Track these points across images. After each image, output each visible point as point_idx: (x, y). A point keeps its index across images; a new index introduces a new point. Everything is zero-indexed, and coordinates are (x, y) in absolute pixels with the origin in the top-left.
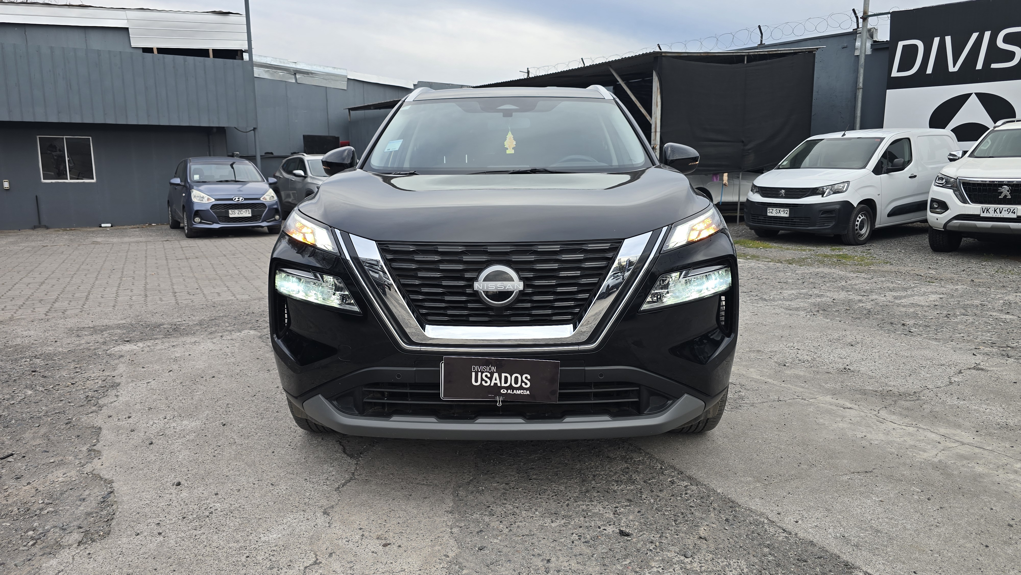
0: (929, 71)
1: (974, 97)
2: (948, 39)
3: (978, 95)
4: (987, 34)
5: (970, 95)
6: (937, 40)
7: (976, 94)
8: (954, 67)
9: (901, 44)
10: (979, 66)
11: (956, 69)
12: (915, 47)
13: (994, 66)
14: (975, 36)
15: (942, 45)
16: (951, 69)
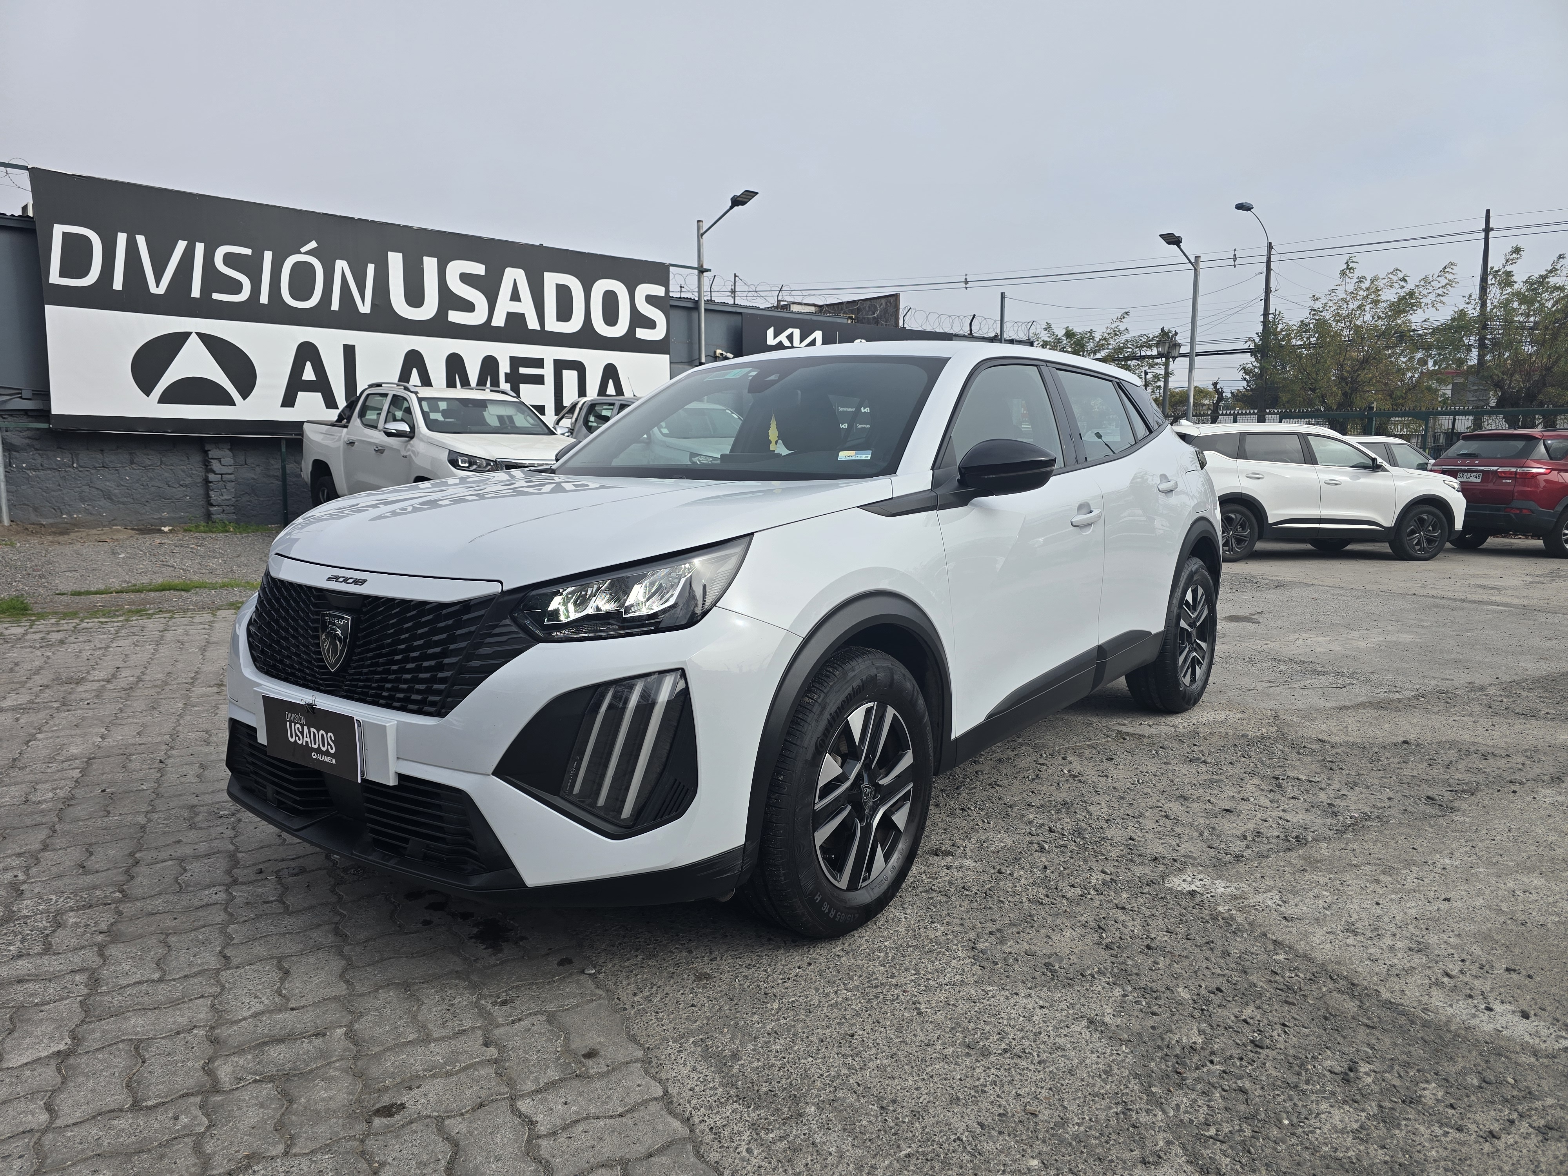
0: (118, 284)
1: (194, 337)
2: (141, 240)
3: (202, 336)
4: (200, 248)
5: (187, 335)
6: (122, 239)
7: (198, 334)
8: (157, 287)
9: (59, 230)
10: (196, 292)
11: (161, 290)
12: (87, 241)
13: (216, 296)
14: (181, 245)
15: (132, 248)
16: (153, 289)
